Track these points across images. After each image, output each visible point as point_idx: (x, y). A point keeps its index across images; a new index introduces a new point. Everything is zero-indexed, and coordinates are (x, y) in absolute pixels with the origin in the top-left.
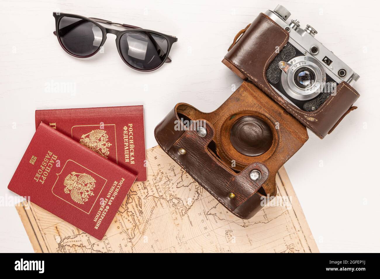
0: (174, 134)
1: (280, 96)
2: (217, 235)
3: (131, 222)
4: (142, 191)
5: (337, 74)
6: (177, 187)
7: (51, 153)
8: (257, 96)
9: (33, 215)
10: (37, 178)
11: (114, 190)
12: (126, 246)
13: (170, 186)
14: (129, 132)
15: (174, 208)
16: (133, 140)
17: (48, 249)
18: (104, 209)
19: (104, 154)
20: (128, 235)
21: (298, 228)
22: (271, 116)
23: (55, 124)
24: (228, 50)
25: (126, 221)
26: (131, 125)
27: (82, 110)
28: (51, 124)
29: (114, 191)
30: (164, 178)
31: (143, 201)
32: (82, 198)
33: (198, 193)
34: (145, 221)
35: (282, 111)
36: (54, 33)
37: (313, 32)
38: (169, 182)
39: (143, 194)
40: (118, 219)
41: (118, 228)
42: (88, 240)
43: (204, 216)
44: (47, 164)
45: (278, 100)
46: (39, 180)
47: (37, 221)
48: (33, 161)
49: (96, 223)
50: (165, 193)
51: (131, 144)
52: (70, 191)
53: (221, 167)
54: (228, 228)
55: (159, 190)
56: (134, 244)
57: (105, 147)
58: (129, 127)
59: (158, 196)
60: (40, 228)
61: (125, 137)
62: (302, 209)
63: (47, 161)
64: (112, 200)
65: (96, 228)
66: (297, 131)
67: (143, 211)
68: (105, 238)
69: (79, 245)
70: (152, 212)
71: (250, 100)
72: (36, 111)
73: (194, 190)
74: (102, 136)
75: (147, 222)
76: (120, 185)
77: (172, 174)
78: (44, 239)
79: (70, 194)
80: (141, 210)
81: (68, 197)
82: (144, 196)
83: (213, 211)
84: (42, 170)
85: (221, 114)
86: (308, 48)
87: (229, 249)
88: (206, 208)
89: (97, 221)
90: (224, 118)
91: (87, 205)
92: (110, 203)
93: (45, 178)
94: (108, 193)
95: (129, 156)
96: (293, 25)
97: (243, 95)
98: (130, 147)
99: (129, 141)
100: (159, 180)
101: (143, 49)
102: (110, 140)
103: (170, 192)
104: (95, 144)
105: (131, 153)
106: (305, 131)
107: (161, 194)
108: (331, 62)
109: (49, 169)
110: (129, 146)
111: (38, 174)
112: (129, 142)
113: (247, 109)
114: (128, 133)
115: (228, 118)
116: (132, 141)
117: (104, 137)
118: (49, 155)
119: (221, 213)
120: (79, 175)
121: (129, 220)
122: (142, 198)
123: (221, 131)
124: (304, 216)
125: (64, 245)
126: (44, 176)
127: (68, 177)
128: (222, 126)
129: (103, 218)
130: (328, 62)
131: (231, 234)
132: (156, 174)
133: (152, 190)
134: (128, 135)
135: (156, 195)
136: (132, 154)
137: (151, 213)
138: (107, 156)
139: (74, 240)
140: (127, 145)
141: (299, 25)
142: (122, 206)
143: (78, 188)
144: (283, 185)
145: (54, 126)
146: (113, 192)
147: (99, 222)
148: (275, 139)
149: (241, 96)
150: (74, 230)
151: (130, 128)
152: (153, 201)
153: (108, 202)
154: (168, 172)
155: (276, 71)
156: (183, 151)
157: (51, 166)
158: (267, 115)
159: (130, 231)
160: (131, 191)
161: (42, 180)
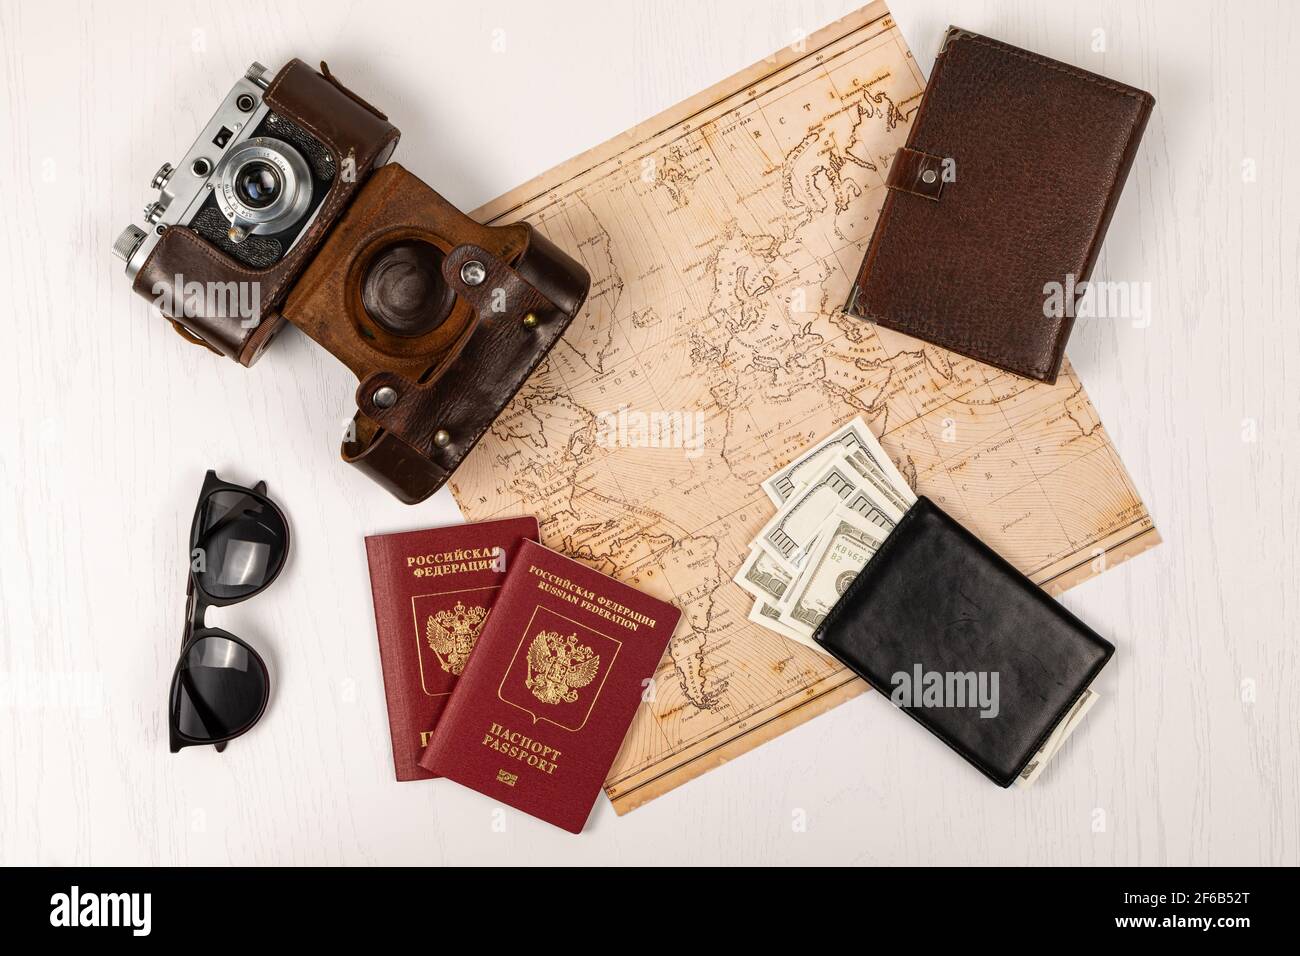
0: (403, 460)
1: (307, 232)
2: (647, 346)
3: (635, 546)
4: (560, 526)
5: (250, 114)
6: (546, 446)
7: (488, 739)
8: (310, 285)
9: (639, 772)
10: (547, 767)
11: (560, 588)
12: (690, 553)
13: (543, 462)
14: (426, 565)
15: (595, 449)
16: (445, 555)
17: (715, 734)
18: (607, 609)
19: (482, 619)
20: (664, 550)
21: (612, 165)
22: (352, 249)
23: (423, 735)
24: (222, 355)
25: (633, 558)
26: (410, 561)
27: (387, 676)
28: (424, 744)
29: (562, 588)
30: (528, 478)
31: (584, 521)
32: (586, 660)
33: (554, 398)
34: (630, 513)
35: (343, 226)
36: (220, 749)
37: (165, 173)
38: (536, 467)
39: (568, 523)
40: (631, 575)
41: (650, 573)
42: (686, 640)
43: (604, 379)
44: (512, 745)
45: (316, 238)
46: (554, 763)
47: (651, 762)
48: (509, 779)
49: (642, 626)
50: (561, 473)
51: (454, 558)
52: (571, 689)
53: (463, 350)
54: (627, 323)
55: (556, 487)
56: (684, 535)
57: (466, 616)
58: (415, 566)
59: (570, 488)
60: (667, 754)
61: (440, 573)
62: (570, 160)
63: (506, 746)
64: (582, 592)
65: (653, 623)
66: (382, 189)
67: (607, 520)
68: (676, 603)
69: (698, 661)
70: (608, 499)
71: (320, 298)
72: (398, 780)
73: (548, 408)
74: (441, 624)
75: (631, 508)
76: (547, 576)
77: (516, 460)
78: (693, 745)
79: (578, 689)
80: (604, 525)
81: (585, 693)
82: (572, 520)
83: (593, 360)
84: (528, 757)
85: (360, 359)
86: (198, 181)
87: (677, 317)
88: (588, 377)
89: (636, 622)
90: (368, 352)
91: (602, 649)
92: (592, 596)
93: (546, 748)
94: (567, 601)
95: (482, 559)
96: (155, 218)
97: (311, 314)
98: (461, 558)
99: (447, 563)
100: (532, 489)
101: (249, 549)
102: (449, 606)
103: (559, 461)
104: (461, 639)
105: (475, 556)
106: (381, 172)
107: (565, 482)
108: (224, 129)
109: (524, 741)
110: (459, 562)
111: (538, 765)
112: (451, 563)
113: (342, 304)
114: (430, 565)
115: (368, 343)
116: (448, 557)
117: (442, 620)
118: (493, 742)
119: (595, 342)
120: (532, 671)
121: (631, 551)
122: (577, 524)
123: (401, 356)
124: (584, 154)
125: (701, 696)
126: (542, 751)
127: (541, 696)
128: (390, 355)
129: (627, 610)
130: (224, 135)
131: (641, 314)
132: (520, 497)
133: (558, 504)
134: (433, 565)
135: (568, 491)
136: (476, 554)
137: (610, 502)
138: (486, 611)
139: (687, 675)
140: (458, 566)
141: (155, 204)
142: (600, 570)
143: (563, 672)
144: (519, 206)
145: (428, 735)
146: (564, 590)
147: (638, 617)
148: (406, 235)
149: (313, 318)
150: (664, 675)
151: (418, 562)
152: (582, 497)
153: (589, 600)
154: (512, 469)
155: (254, 247)
156: (441, 436)
157: (517, 736)
158: (350, 259)
159: (656, 547)
160: (563, 550)
161: (552, 754)
